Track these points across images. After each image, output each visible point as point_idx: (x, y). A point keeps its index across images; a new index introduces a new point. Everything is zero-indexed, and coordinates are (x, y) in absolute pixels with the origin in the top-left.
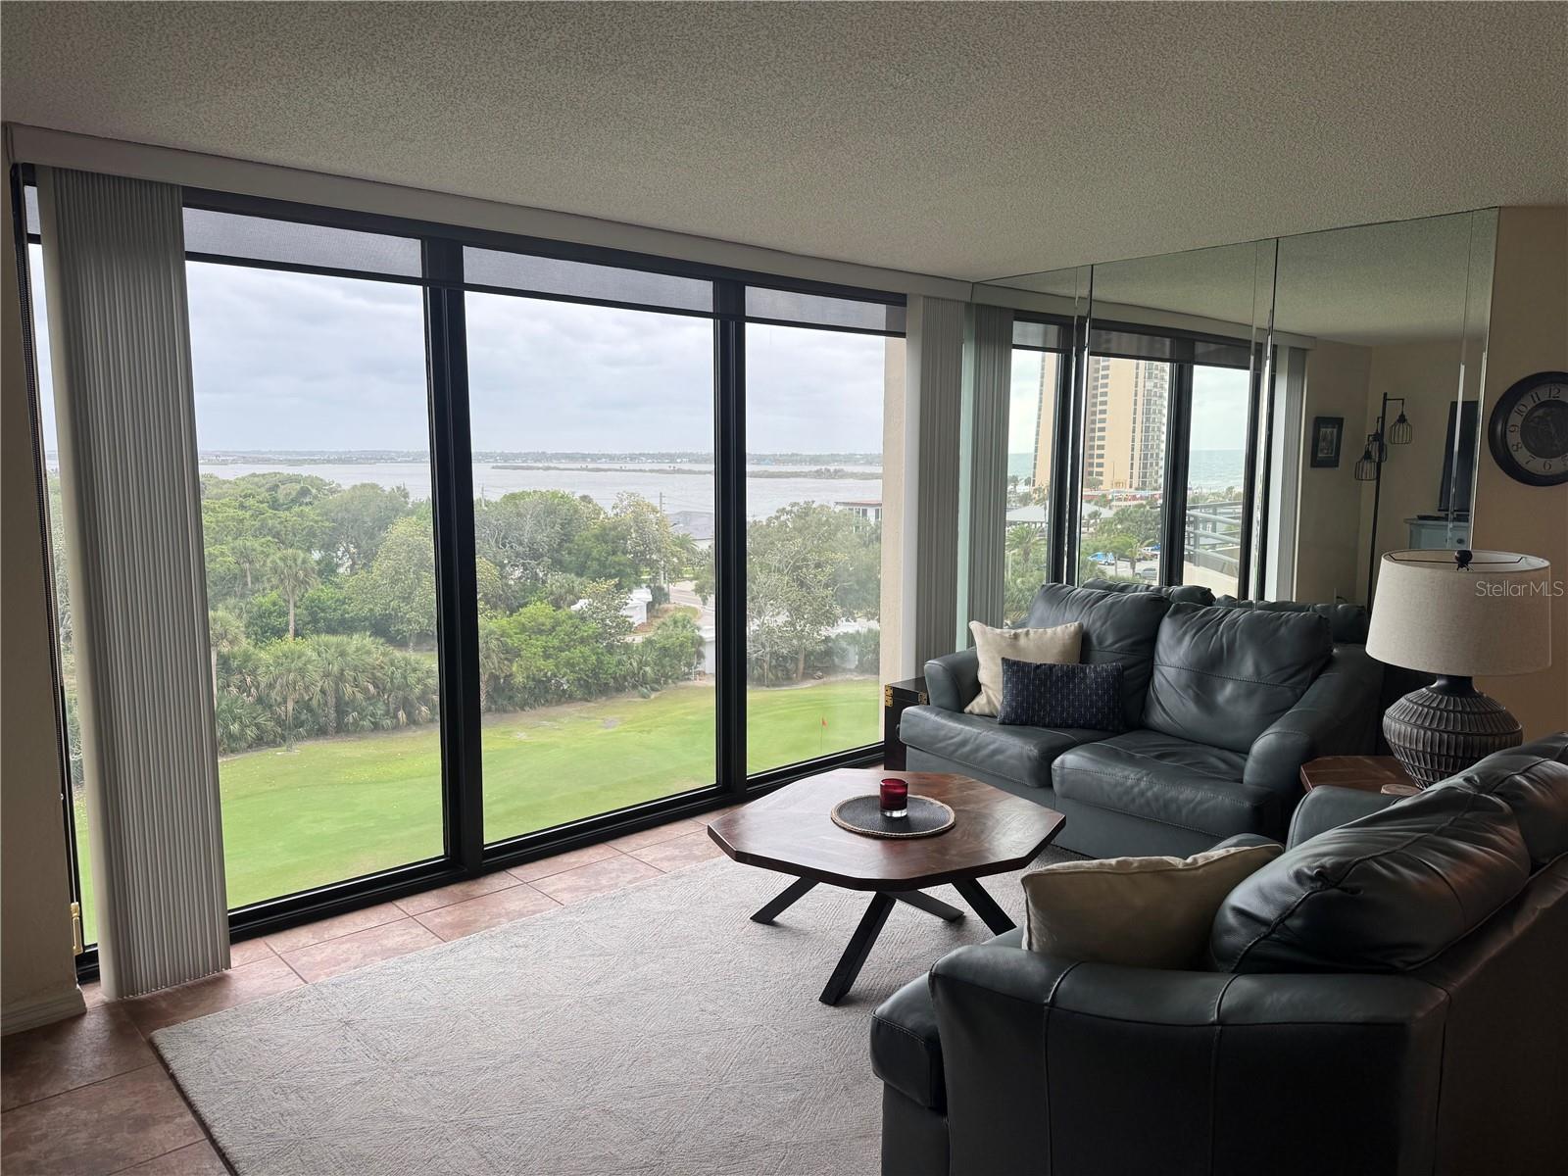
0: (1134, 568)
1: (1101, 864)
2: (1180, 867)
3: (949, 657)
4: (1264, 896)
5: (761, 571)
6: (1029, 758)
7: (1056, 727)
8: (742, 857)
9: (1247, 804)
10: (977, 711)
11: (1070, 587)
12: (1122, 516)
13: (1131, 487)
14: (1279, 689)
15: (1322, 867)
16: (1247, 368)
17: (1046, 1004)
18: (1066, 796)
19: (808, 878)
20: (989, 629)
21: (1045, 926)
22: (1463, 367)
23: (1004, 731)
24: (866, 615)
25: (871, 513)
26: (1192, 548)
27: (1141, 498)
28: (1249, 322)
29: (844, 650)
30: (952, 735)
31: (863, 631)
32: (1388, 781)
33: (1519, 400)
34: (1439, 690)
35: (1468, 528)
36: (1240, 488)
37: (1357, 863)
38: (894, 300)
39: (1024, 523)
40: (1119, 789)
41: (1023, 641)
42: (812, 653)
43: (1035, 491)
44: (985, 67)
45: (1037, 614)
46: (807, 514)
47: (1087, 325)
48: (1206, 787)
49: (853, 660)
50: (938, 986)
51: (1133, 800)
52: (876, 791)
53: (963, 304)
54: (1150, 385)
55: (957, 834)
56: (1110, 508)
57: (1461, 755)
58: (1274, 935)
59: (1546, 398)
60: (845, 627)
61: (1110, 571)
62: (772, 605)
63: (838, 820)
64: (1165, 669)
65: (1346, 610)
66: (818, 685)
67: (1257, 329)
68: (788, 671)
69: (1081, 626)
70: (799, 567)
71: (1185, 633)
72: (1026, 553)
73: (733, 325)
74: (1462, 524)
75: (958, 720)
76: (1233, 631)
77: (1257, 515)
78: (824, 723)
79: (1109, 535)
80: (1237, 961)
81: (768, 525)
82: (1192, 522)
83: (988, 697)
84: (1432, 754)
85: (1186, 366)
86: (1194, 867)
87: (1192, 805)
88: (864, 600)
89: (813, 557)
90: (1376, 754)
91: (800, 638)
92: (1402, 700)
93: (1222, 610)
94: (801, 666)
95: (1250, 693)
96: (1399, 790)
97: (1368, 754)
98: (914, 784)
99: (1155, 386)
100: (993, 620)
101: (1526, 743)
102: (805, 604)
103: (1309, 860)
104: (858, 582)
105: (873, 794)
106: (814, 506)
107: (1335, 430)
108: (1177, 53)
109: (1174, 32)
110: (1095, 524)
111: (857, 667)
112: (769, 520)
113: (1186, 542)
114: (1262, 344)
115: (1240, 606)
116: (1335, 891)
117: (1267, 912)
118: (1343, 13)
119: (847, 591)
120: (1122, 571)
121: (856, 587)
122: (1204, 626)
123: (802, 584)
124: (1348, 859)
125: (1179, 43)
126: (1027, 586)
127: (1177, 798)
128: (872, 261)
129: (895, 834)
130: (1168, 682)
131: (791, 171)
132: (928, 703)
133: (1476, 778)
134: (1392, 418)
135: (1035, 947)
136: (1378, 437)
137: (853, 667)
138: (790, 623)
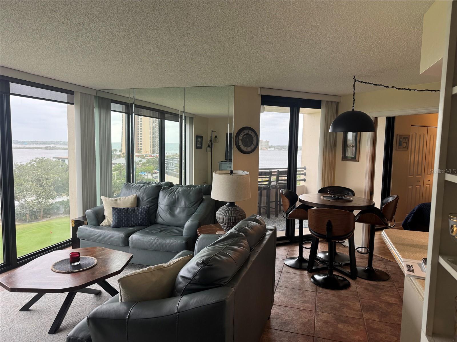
0: (152, 176)
1: (143, 270)
2: (166, 266)
3: (94, 208)
4: (189, 271)
5: (24, 182)
6: (121, 238)
7: (130, 227)
8: (13, 290)
9: (184, 242)
10: (104, 225)
11: (133, 184)
12: (148, 161)
13: (150, 153)
14: (191, 208)
15: (203, 260)
16: (179, 122)
17: (127, 319)
18: (133, 248)
19: (41, 292)
20: (107, 198)
21: (126, 293)
22: (229, 124)
23: (114, 230)
24: (66, 195)
25: (67, 161)
26: (167, 170)
27: (153, 156)
28: (178, 109)
30: (96, 234)
31: (66, 200)
32: (218, 230)
33: (241, 133)
34: (228, 206)
35: (232, 164)
36: (179, 154)
37: (212, 257)
38: (70, 93)
39: (119, 163)
40: (149, 243)
41: (119, 201)
42: (45, 209)
43: (122, 154)
44: (95, 22)
45: (123, 192)
46: (42, 162)
47: (134, 106)
48: (173, 238)
49: (62, 210)
50: (90, 321)
51: (153, 246)
52: (69, 257)
53: (94, 96)
54: (154, 125)
55: (98, 267)
56: (145, 159)
57: (233, 222)
58: (192, 282)
59: (246, 133)
60: (59, 199)
61: (146, 177)
62: (29, 193)
63: (54, 270)
64: (161, 206)
65: (206, 186)
66: (49, 220)
67: (181, 111)
68: (36, 216)
69: (137, 195)
70: (40, 180)
71: (166, 195)
72: (121, 173)
73: (4, 96)
74: (230, 163)
75: (98, 229)
76: (178, 194)
77: (183, 161)
78: (51, 233)
79: (145, 167)
80: (182, 292)
81: (26, 166)
82: (167, 163)
83: (108, 220)
84: (227, 222)
85: (163, 120)
86: (170, 265)
87: (169, 244)
88: (65, 190)
89: (45, 176)
90: (215, 223)
91: (41, 204)
92: (220, 209)
93: (175, 188)
94: (42, 214)
95: (184, 211)
96: (220, 233)
97: (212, 224)
98: (81, 252)
99: (155, 125)
100: (109, 195)
101: (247, 218)
102: (43, 192)
103: (200, 258)
104: (63, 184)
105: (67, 258)
106: (45, 159)
107: (201, 139)
108: (154, 30)
109: (152, 24)
110: (141, 163)
111: (63, 212)
112: (27, 164)
113: (166, 169)
114: (182, 115)
115: (180, 187)
116: (206, 266)
117: (189, 276)
118: (197, 28)
119: (59, 187)
120: (149, 177)
121: (62, 186)
122: (171, 193)
123: (41, 186)
124: (210, 256)
125: (154, 27)
126: (121, 182)
127: (165, 243)
128: (60, 79)
129: (76, 270)
130: (162, 209)
131: (25, 45)
132: (87, 224)
133: (237, 229)
134: (214, 137)
135: (123, 300)
136: (211, 141)
137: (62, 212)
138: (37, 199)
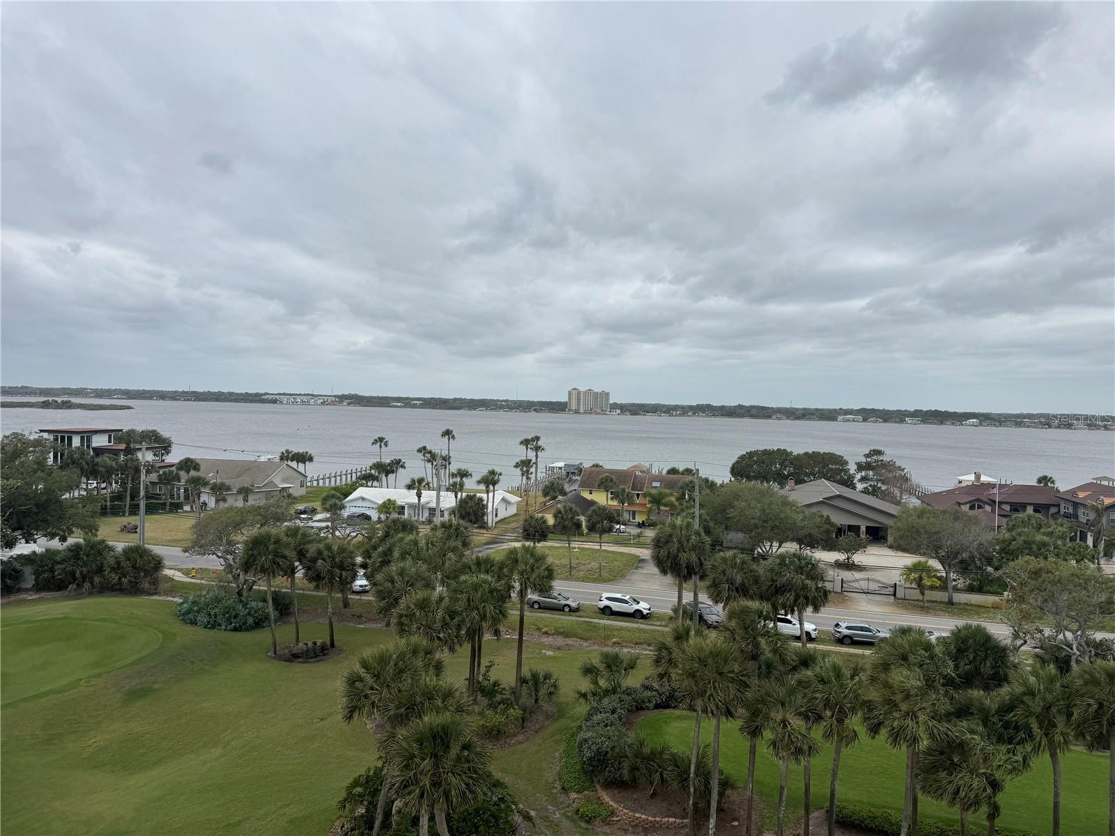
24: (46, 535)
29: (17, 572)
31: (42, 550)
49: (29, 581)
60: (23, 549)
111: (33, 586)
121: (35, 510)
137: (30, 586)
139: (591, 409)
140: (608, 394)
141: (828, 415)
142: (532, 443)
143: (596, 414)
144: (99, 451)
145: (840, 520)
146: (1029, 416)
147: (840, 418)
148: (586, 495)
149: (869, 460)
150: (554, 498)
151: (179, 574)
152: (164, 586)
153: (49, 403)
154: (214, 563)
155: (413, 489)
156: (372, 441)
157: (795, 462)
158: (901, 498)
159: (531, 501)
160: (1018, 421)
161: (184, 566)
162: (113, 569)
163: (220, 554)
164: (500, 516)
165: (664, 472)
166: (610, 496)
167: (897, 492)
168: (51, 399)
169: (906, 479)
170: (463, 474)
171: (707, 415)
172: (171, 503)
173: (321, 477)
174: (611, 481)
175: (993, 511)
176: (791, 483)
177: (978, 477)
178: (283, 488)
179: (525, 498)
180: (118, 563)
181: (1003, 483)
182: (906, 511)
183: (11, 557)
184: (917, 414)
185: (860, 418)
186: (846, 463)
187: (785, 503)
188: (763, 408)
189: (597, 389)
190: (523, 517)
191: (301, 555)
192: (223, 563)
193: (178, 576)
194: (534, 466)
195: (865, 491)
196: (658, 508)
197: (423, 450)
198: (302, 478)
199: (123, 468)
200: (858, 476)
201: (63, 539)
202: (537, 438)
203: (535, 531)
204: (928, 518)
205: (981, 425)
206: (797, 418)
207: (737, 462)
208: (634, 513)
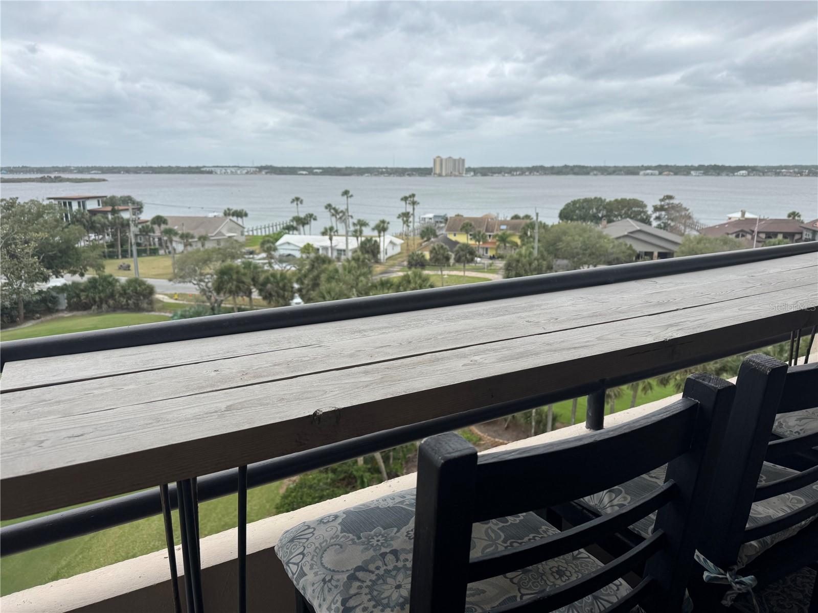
24: (69, 272)
25: (75, 204)
29: (54, 298)
31: (69, 283)
42: (29, 302)
49: (64, 303)
60: (55, 282)
66: (37, 324)
68: (12, 317)
88: (67, 262)
89: (20, 237)
91: (18, 293)
94: (22, 312)
104: (60, 252)
111: (67, 308)
119: (53, 258)
121: (59, 254)
123: (13, 256)
137: (64, 308)
138: (8, 284)
139: (451, 173)
140: (463, 161)
141: (632, 171)
142: (410, 199)
143: (455, 176)
144: (93, 212)
145: (640, 248)
146: (786, 167)
147: (642, 173)
148: (452, 237)
149: (663, 203)
150: (429, 239)
151: (166, 297)
152: (157, 306)
153: (45, 178)
154: (191, 288)
155: (326, 235)
156: (291, 200)
157: (607, 207)
158: (685, 231)
159: (411, 242)
160: (776, 171)
161: (169, 292)
162: (121, 295)
163: (195, 282)
164: (389, 254)
165: (509, 219)
166: (469, 237)
167: (682, 228)
168: (46, 175)
169: (689, 217)
170: (362, 224)
171: (541, 174)
172: (150, 249)
173: (255, 228)
174: (471, 225)
175: (753, 238)
176: (604, 222)
177: (743, 213)
178: (230, 237)
179: (406, 241)
180: (124, 290)
181: (762, 217)
182: (688, 239)
183: (49, 288)
184: (700, 168)
185: (657, 172)
186: (645, 206)
187: (600, 236)
188: (583, 167)
189: (456, 157)
190: (405, 254)
191: (255, 281)
192: (198, 288)
193: (167, 299)
194: (412, 217)
195: (659, 227)
196: (505, 245)
197: (329, 207)
198: (241, 229)
199: (113, 225)
200: (654, 216)
201: (82, 275)
202: (413, 195)
203: (417, 262)
204: (705, 244)
205: (748, 175)
206: (610, 174)
207: (564, 209)
208: (487, 249)
